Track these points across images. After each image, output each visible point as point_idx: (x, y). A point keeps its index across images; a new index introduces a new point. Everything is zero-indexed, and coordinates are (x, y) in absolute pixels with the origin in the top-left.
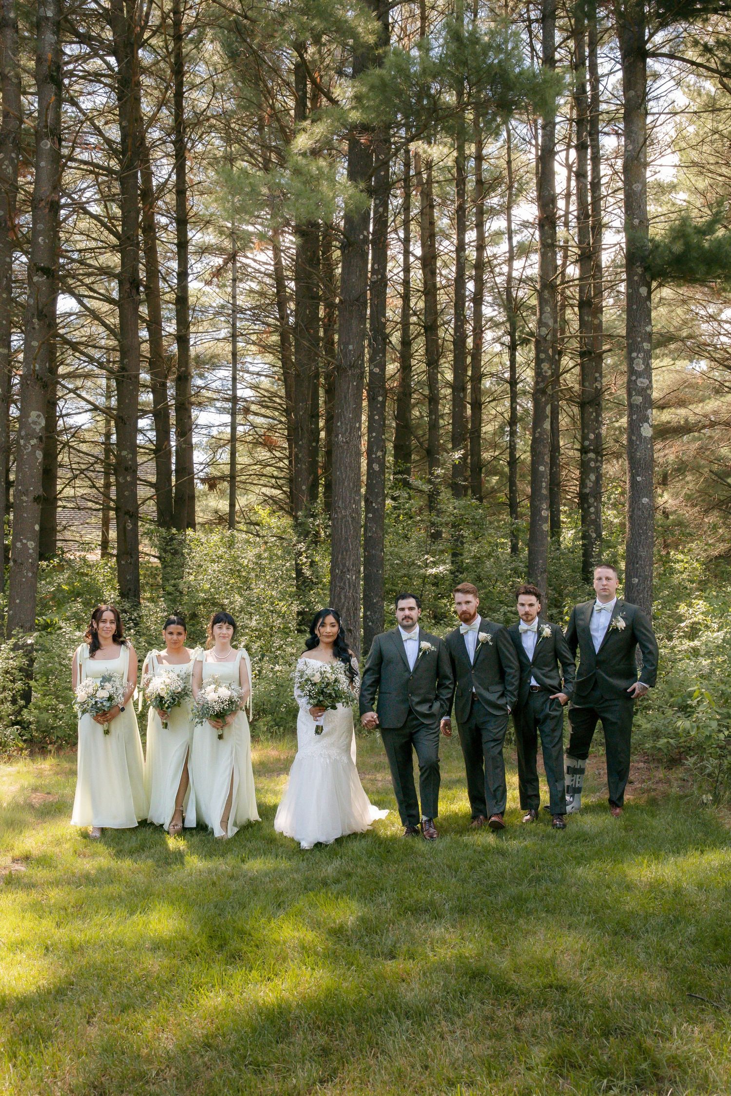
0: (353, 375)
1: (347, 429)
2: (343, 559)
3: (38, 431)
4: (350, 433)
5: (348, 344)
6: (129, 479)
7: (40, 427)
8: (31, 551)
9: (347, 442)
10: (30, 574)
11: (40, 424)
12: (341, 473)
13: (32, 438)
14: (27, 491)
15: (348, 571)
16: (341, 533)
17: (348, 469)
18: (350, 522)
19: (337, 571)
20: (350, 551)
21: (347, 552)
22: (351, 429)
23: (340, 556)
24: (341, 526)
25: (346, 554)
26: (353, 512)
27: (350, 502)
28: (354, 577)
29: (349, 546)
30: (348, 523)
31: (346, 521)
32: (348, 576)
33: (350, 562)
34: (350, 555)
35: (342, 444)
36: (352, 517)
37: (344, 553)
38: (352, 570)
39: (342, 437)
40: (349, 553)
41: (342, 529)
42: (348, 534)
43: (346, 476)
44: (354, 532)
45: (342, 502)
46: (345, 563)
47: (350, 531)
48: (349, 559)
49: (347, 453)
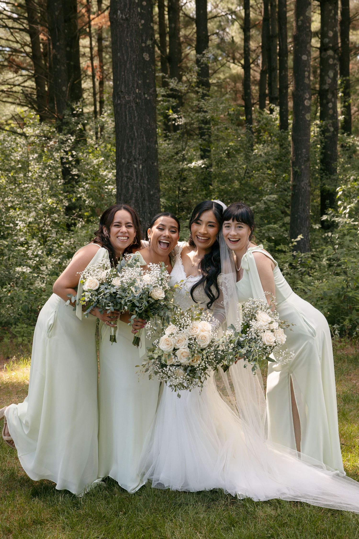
4: (129, 9)
9: (126, 18)
12: (122, 54)
15: (135, 160)
16: (126, 121)
17: (129, 49)
18: (134, 108)
19: (123, 160)
20: (136, 139)
21: (132, 140)
22: (130, 5)
23: (125, 145)
24: (125, 112)
25: (132, 142)
26: (136, 96)
27: (133, 86)
28: (141, 167)
29: (134, 134)
30: (133, 109)
31: (129, 107)
32: (135, 166)
33: (136, 151)
34: (136, 143)
35: (122, 21)
36: (137, 103)
37: (130, 142)
38: (138, 159)
39: (122, 13)
40: (134, 141)
41: (126, 115)
42: (133, 120)
43: (127, 58)
44: (138, 119)
45: (125, 87)
46: (131, 152)
47: (135, 117)
48: (135, 148)
49: (127, 32)
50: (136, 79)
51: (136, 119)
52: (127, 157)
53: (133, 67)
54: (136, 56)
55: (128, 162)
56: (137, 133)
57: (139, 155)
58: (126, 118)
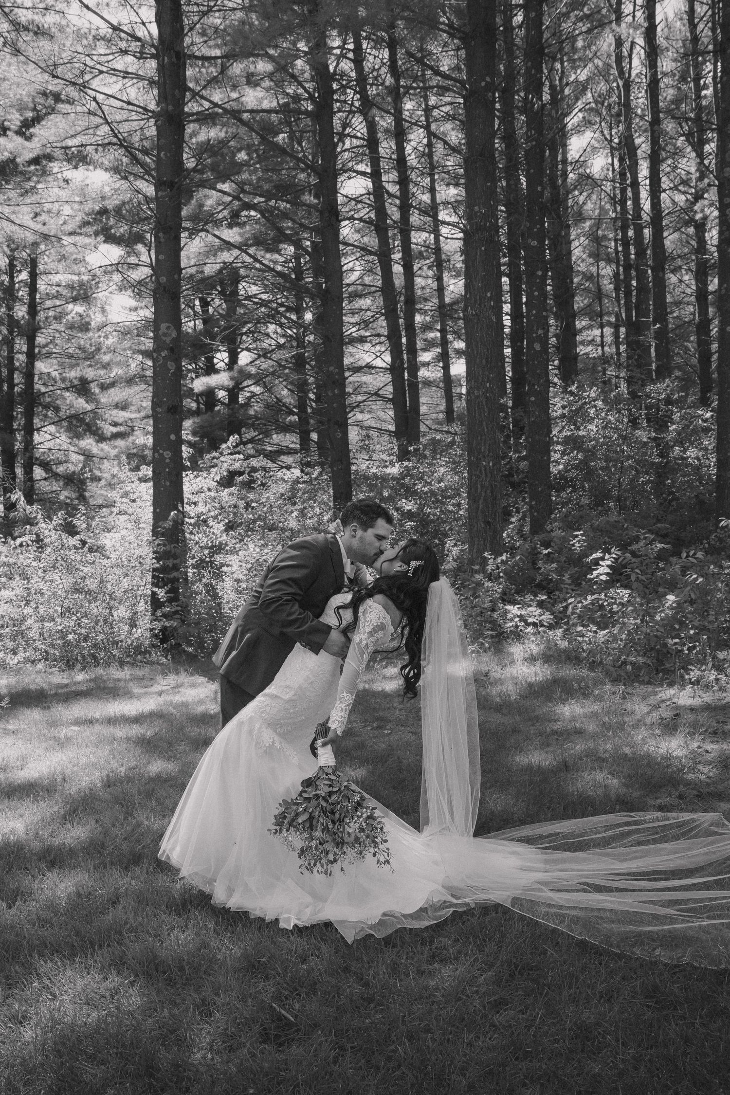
0: (480, 238)
1: (476, 301)
2: (478, 444)
3: (168, 342)
4: (480, 305)
5: (474, 206)
6: (336, 391)
7: (170, 338)
8: (168, 461)
9: (476, 314)
10: (168, 483)
11: (170, 335)
13: (162, 350)
14: (161, 402)
15: (484, 457)
16: (475, 417)
17: (480, 344)
18: (484, 403)
19: (473, 458)
20: (485, 435)
21: (481, 436)
22: (480, 299)
23: (474, 442)
24: (474, 408)
25: (481, 439)
26: (487, 391)
27: (483, 381)
28: (491, 464)
29: (484, 430)
30: (482, 404)
31: (479, 403)
32: (484, 463)
33: (485, 448)
34: (485, 439)
36: (487, 398)
37: (479, 438)
38: (488, 456)
39: (472, 309)
40: (484, 437)
41: (475, 411)
42: (483, 416)
43: (477, 353)
45: (475, 382)
46: (480, 449)
47: (485, 412)
48: (485, 445)
49: (477, 328)
50: (486, 373)
51: (486, 414)
52: (476, 455)
53: (484, 361)
54: (488, 349)
55: (476, 460)
57: (489, 452)
58: (475, 414)
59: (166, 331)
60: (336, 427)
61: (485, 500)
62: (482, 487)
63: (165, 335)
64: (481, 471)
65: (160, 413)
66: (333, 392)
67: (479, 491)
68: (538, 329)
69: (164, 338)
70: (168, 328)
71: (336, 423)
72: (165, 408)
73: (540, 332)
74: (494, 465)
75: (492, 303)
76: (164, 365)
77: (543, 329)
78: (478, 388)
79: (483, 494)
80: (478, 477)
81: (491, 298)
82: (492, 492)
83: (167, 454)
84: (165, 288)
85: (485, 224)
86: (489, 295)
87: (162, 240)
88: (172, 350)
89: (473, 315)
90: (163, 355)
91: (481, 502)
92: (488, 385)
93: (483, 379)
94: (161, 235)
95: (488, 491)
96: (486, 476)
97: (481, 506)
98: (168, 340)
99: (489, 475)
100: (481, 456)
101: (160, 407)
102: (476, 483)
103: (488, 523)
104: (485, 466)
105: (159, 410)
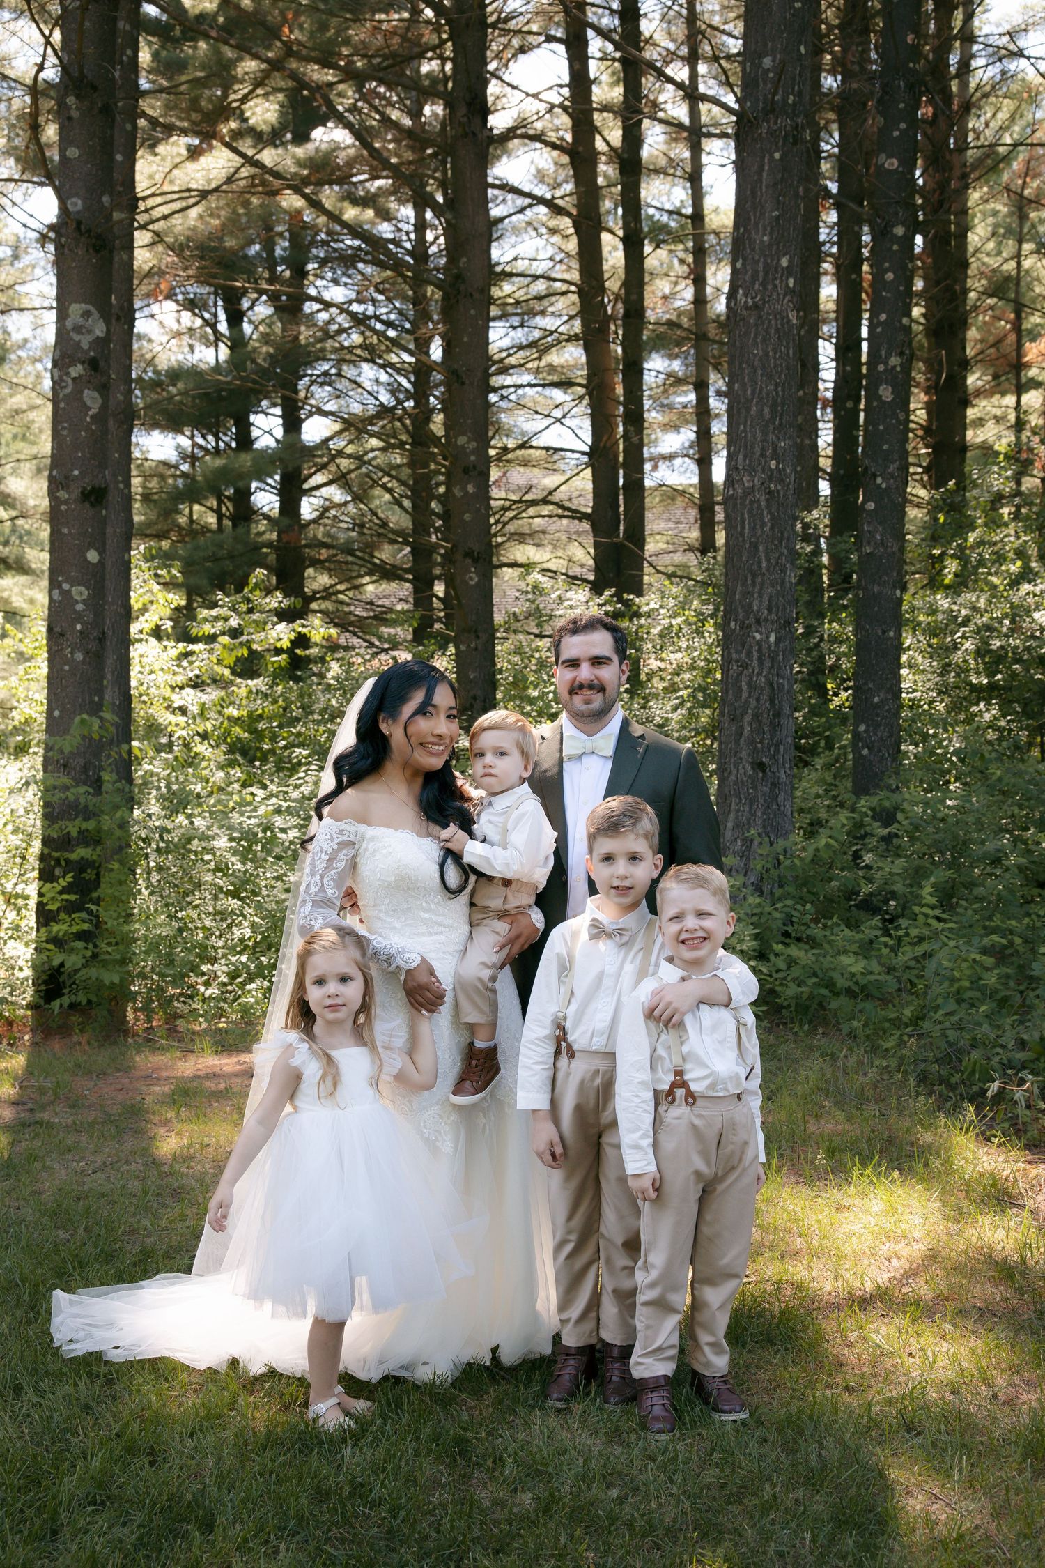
0: (771, 133)
1: (755, 276)
2: (747, 593)
3: (85, 346)
4: (764, 284)
5: (761, 56)
6: (470, 489)
7: (90, 338)
8: (80, 607)
9: (756, 306)
10: (79, 656)
11: (90, 331)
12: (744, 385)
13: (73, 363)
14: (67, 477)
15: (758, 622)
16: (742, 533)
17: (760, 372)
18: (763, 503)
19: (733, 624)
20: (763, 575)
21: (754, 575)
22: (766, 274)
23: (739, 588)
24: (743, 514)
25: (754, 582)
26: (770, 478)
27: (763, 455)
28: (772, 639)
29: (760, 563)
30: (759, 507)
31: (752, 502)
32: (758, 636)
33: (761, 602)
34: (762, 584)
35: (745, 312)
36: (770, 493)
37: (749, 581)
38: (766, 620)
39: (745, 295)
40: (759, 580)
41: (743, 521)
42: (759, 532)
43: (753, 392)
44: (772, 528)
45: (745, 457)
46: (750, 605)
47: (763, 525)
48: (761, 595)
49: (756, 337)
50: (771, 437)
51: (767, 528)
52: (741, 616)
53: (767, 410)
54: (777, 385)
55: (742, 628)
56: (768, 560)
57: (770, 610)
58: (743, 528)
59: (81, 321)
60: (469, 561)
61: (757, 717)
62: (749, 684)
63: (78, 329)
64: (749, 653)
65: (66, 502)
66: (464, 489)
67: (745, 695)
68: (888, 356)
69: (76, 337)
70: (86, 314)
71: (469, 554)
72: (77, 493)
73: (894, 361)
74: (778, 640)
75: (791, 282)
76: (77, 395)
77: (902, 354)
78: (751, 471)
79: (753, 703)
80: (744, 666)
81: (789, 271)
82: (772, 701)
83: (80, 593)
84: (79, 223)
85: (785, 100)
86: (784, 262)
87: (75, 114)
88: (93, 365)
89: (747, 308)
90: (74, 374)
91: (748, 718)
92: (773, 464)
93: (763, 449)
94: (71, 100)
95: (764, 698)
96: (761, 663)
97: (747, 729)
98: (85, 340)
99: (768, 663)
100: (752, 620)
101: (65, 487)
102: (738, 680)
103: (761, 766)
104: (759, 643)
105: (63, 494)
